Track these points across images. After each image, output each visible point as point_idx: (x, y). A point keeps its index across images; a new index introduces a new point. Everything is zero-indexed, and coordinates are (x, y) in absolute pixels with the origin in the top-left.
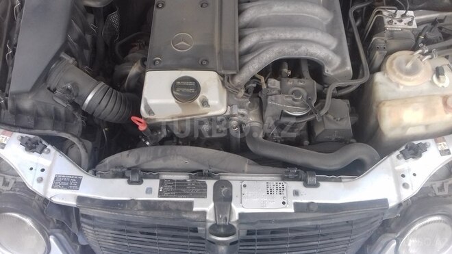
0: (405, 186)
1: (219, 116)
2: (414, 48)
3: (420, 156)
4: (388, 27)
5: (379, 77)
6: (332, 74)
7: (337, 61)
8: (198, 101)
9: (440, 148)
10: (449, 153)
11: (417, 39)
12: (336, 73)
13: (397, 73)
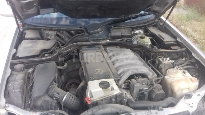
0: (191, 107)
1: (118, 94)
2: (173, 67)
3: (191, 97)
4: (163, 62)
5: (166, 77)
6: (151, 78)
7: (151, 74)
8: (110, 88)
9: (196, 94)
10: (200, 95)
11: (173, 65)
12: (152, 77)
13: (172, 74)
